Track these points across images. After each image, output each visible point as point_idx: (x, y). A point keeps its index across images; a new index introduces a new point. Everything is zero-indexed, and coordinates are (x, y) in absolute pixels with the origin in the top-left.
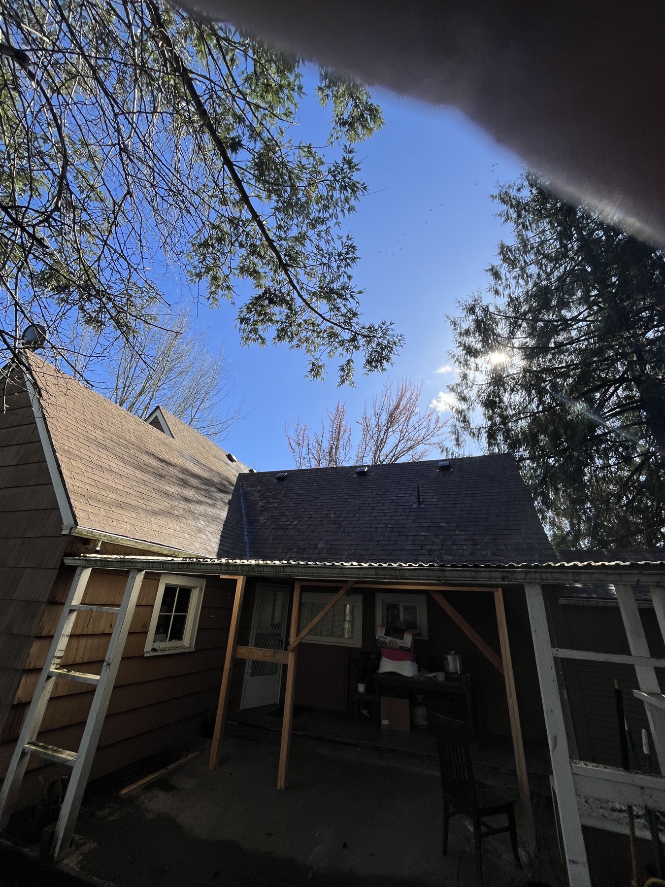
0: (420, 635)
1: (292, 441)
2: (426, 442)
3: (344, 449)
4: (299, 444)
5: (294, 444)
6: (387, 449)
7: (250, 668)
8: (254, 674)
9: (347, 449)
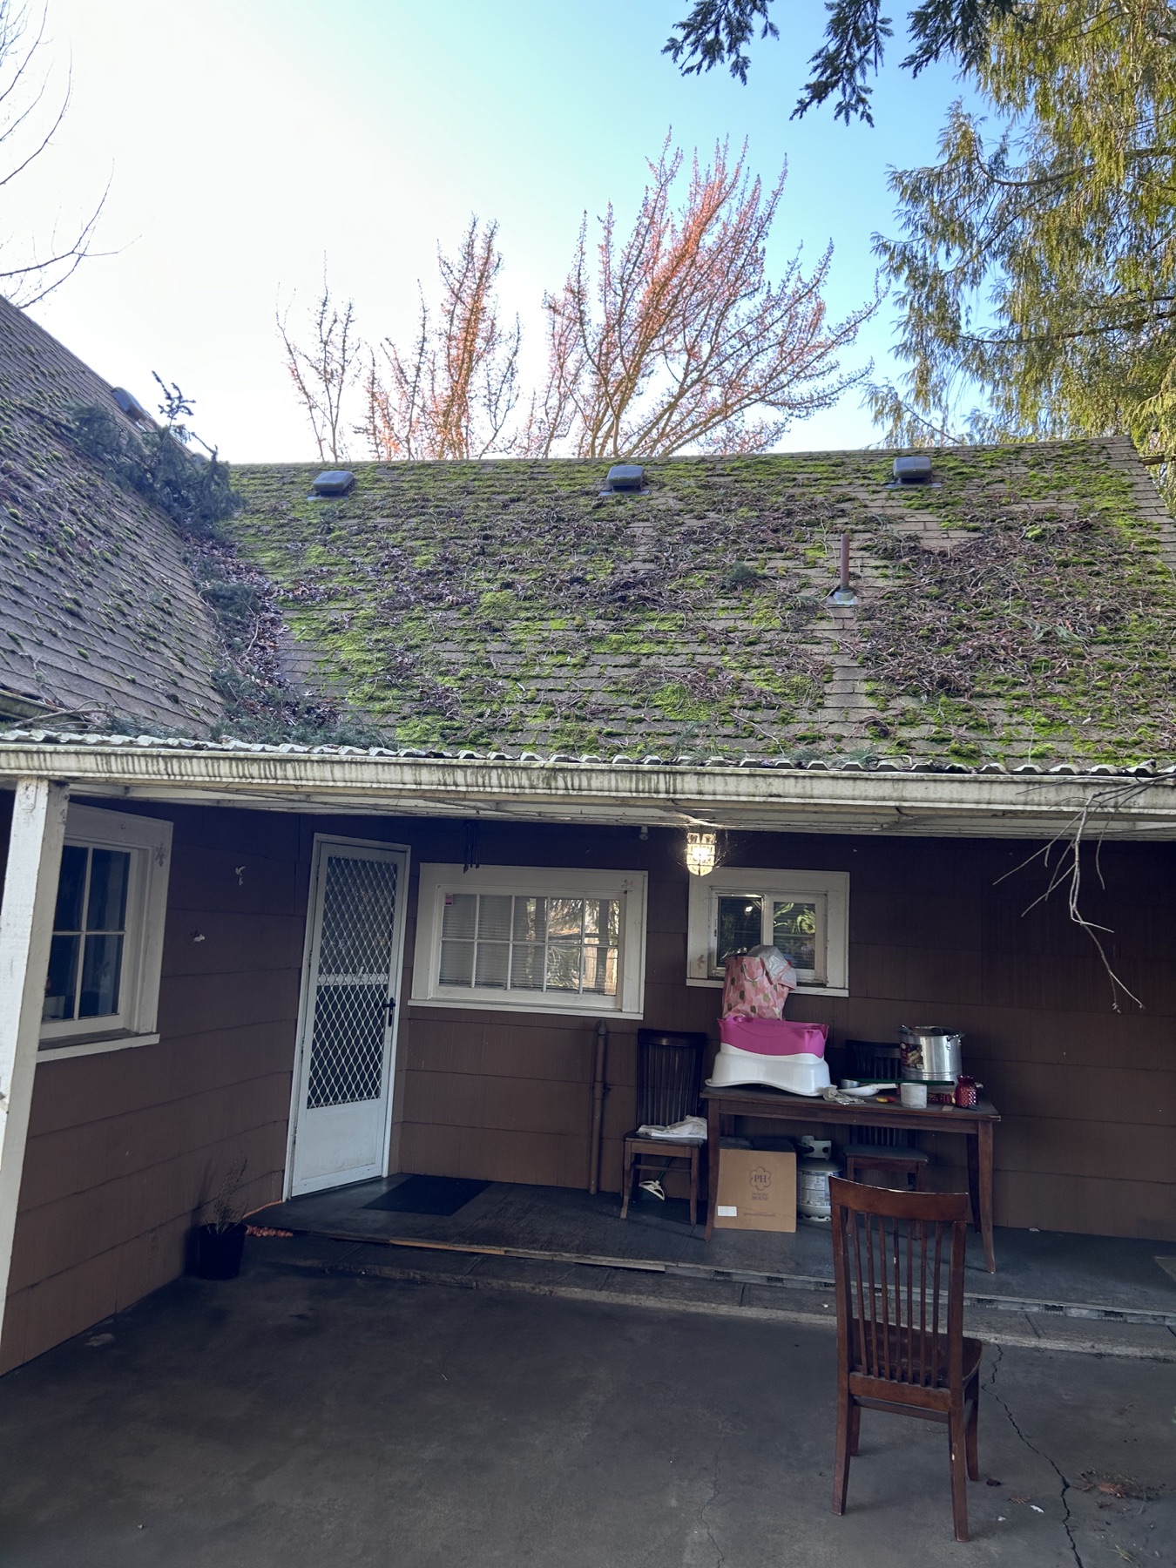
0: (823, 985)
1: (303, 367)
2: (772, 397)
3: (491, 404)
4: (327, 377)
5: (314, 383)
6: (639, 411)
7: (306, 1083)
8: (318, 1101)
9: (502, 405)
